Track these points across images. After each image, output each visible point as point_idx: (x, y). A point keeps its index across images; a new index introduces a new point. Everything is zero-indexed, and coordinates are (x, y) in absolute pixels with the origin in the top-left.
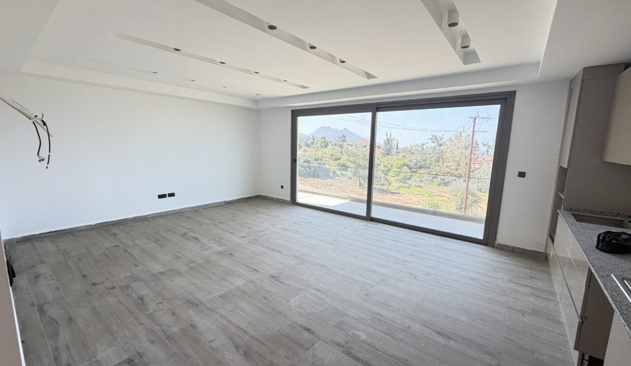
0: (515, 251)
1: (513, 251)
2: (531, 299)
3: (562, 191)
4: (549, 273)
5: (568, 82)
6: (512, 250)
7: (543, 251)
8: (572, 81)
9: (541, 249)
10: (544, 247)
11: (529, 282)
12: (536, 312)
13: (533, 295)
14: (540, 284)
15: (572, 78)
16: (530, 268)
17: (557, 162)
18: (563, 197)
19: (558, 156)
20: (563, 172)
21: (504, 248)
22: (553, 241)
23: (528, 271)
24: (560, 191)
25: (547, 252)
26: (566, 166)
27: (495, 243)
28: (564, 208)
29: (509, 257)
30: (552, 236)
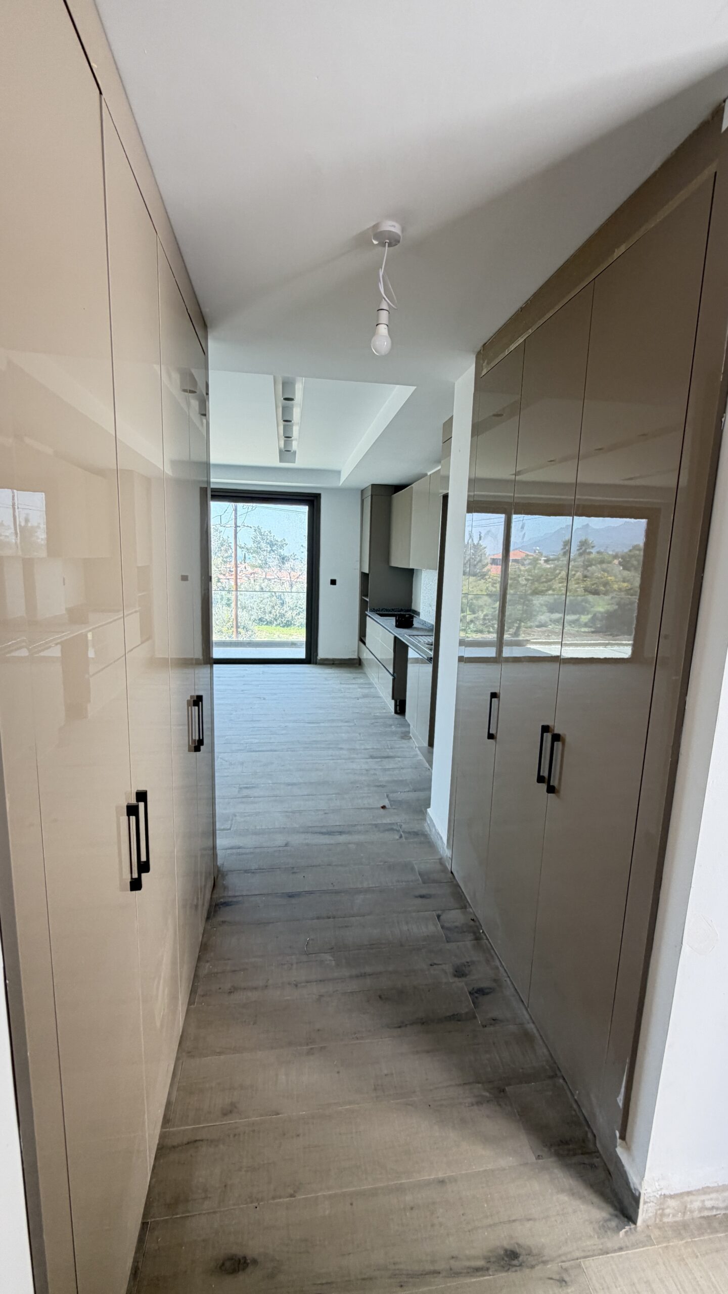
0: (335, 662)
1: (333, 664)
2: (359, 690)
3: (367, 596)
4: (365, 673)
5: (360, 492)
6: (332, 662)
7: (356, 657)
8: (362, 491)
9: (355, 656)
10: (356, 653)
11: (354, 681)
12: (365, 696)
13: (360, 688)
14: (362, 681)
15: (362, 489)
16: (351, 673)
17: (359, 568)
18: (368, 600)
19: (359, 563)
20: (365, 577)
21: (326, 662)
22: (364, 643)
23: (349, 675)
24: (363, 596)
25: (361, 657)
26: (367, 571)
27: (317, 659)
28: (370, 609)
29: (332, 668)
30: (362, 639)
